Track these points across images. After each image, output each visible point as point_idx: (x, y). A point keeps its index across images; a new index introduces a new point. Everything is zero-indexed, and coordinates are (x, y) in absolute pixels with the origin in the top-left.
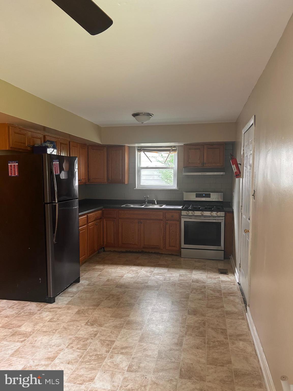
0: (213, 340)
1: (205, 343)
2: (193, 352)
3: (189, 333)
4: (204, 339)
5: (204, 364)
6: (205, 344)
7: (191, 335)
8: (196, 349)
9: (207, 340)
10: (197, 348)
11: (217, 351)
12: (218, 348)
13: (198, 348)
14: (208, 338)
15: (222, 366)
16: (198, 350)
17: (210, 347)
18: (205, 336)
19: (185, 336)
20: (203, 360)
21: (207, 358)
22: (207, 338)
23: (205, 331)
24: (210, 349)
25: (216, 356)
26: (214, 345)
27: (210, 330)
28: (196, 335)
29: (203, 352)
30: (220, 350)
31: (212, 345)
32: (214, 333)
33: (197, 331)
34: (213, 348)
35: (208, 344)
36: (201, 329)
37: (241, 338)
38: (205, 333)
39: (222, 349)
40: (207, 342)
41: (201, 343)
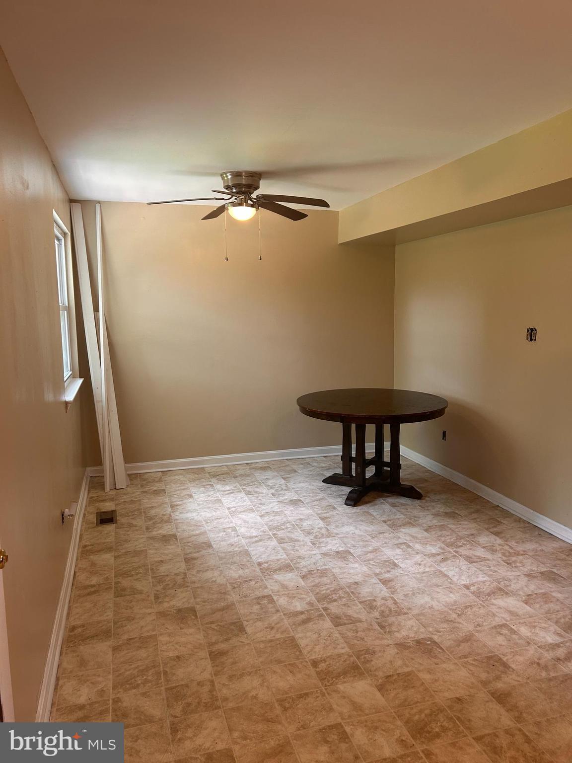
0: (148, 686)
1: (165, 673)
2: (185, 647)
3: (206, 689)
4: (168, 681)
5: (161, 635)
6: (165, 670)
7: (200, 682)
8: (181, 655)
9: (160, 681)
10: (180, 657)
11: (139, 663)
12: (137, 670)
13: (178, 657)
14: (159, 687)
15: (130, 639)
16: (177, 653)
17: (154, 667)
18: (166, 691)
19: (212, 677)
20: (164, 639)
21: (157, 644)
22: (162, 686)
23: (168, 706)
24: (153, 663)
25: (142, 653)
26: (146, 674)
27: (157, 713)
28: (187, 686)
29: (165, 654)
30: (133, 666)
31: (150, 673)
32: (146, 708)
33: (190, 700)
34: (147, 666)
35: (158, 674)
36: (181, 708)
37: (80, 714)
38: (167, 699)
39: (129, 670)
40: (161, 676)
41: (174, 671)
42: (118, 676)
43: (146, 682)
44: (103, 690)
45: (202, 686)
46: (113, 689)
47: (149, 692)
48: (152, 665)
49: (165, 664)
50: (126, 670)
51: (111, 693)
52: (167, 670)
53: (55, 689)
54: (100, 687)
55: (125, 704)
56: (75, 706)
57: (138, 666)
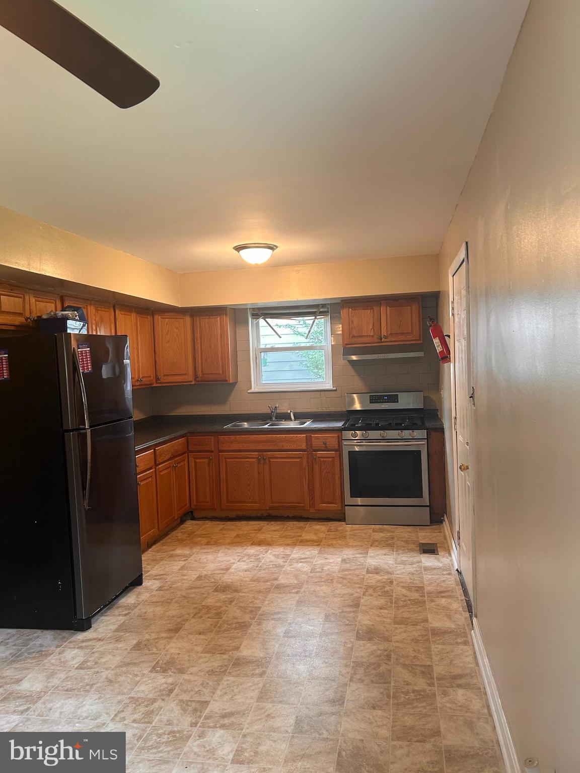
0: (404, 689)
1: (388, 696)
2: (364, 717)
3: (358, 676)
4: (388, 689)
5: (386, 738)
6: (388, 698)
7: (361, 682)
8: (371, 709)
9: (394, 690)
10: (372, 707)
11: (412, 711)
12: (414, 705)
13: (374, 708)
14: (395, 686)
15: (421, 742)
16: (375, 712)
17: (398, 704)
18: (390, 682)
19: (350, 684)
20: (384, 731)
21: (392, 727)
22: (393, 686)
23: (390, 671)
24: (398, 708)
25: (409, 721)
26: (406, 700)
27: (399, 669)
28: (372, 682)
29: (385, 715)
30: (419, 710)
31: (402, 699)
32: (408, 674)
33: (373, 672)
34: (405, 707)
35: (395, 697)
36: (381, 668)
37: (460, 682)
38: (390, 677)
39: (422, 707)
40: (393, 694)
41: (381, 696)
42: (432, 704)
43: (407, 693)
44: (444, 695)
45: (360, 679)
46: (435, 694)
47: (405, 685)
48: (399, 707)
49: (387, 704)
50: (425, 707)
51: (436, 691)
52: (386, 699)
53: (489, 706)
54: (447, 699)
55: (424, 680)
56: (466, 688)
57: (413, 709)
